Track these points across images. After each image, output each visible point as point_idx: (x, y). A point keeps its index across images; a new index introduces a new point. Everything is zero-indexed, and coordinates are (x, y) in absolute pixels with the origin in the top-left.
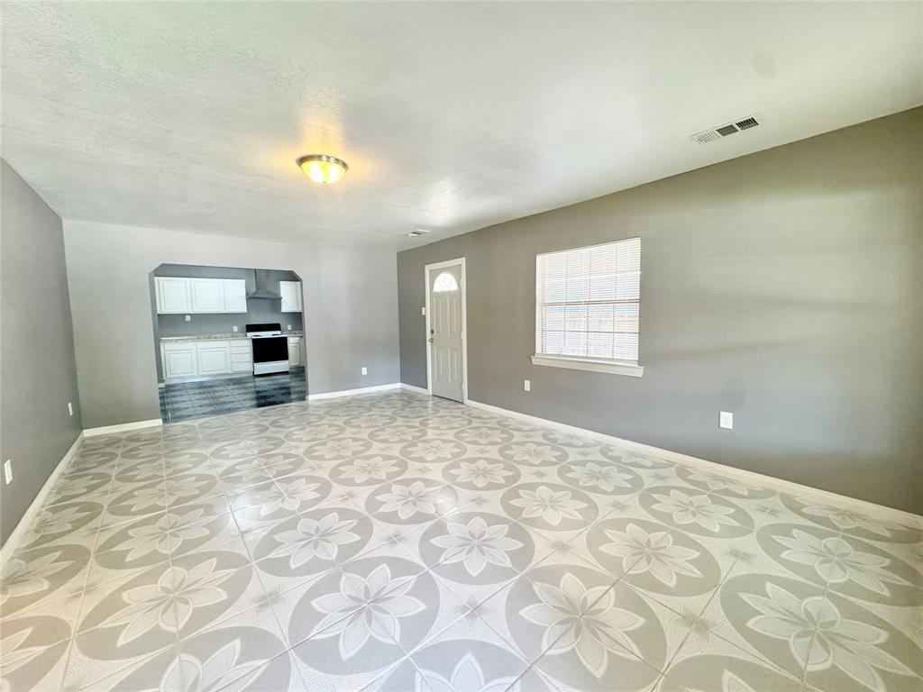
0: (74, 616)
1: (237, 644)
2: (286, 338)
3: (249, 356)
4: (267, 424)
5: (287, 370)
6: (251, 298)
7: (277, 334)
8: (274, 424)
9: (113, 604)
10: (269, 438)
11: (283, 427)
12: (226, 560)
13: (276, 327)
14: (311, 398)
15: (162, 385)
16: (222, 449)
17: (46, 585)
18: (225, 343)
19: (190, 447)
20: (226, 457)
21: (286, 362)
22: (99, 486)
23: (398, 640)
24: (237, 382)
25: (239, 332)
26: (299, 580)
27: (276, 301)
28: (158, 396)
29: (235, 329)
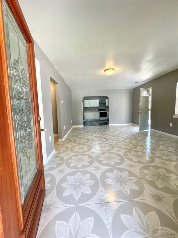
0: (70, 147)
1: (88, 156)
2: (106, 112)
3: (99, 116)
4: (102, 131)
5: (106, 119)
6: (100, 103)
7: (105, 111)
8: (103, 131)
9: (74, 147)
10: (102, 134)
11: (105, 132)
12: (90, 157)
13: (104, 110)
14: (110, 124)
15: (84, 121)
16: (92, 134)
17: (67, 143)
18: (94, 113)
19: (87, 133)
20: (93, 136)
21: (106, 118)
22: (72, 137)
23: (129, 194)
24: (96, 121)
25: (98, 111)
26: (104, 167)
27: (105, 104)
28: (83, 122)
29: (97, 110)
